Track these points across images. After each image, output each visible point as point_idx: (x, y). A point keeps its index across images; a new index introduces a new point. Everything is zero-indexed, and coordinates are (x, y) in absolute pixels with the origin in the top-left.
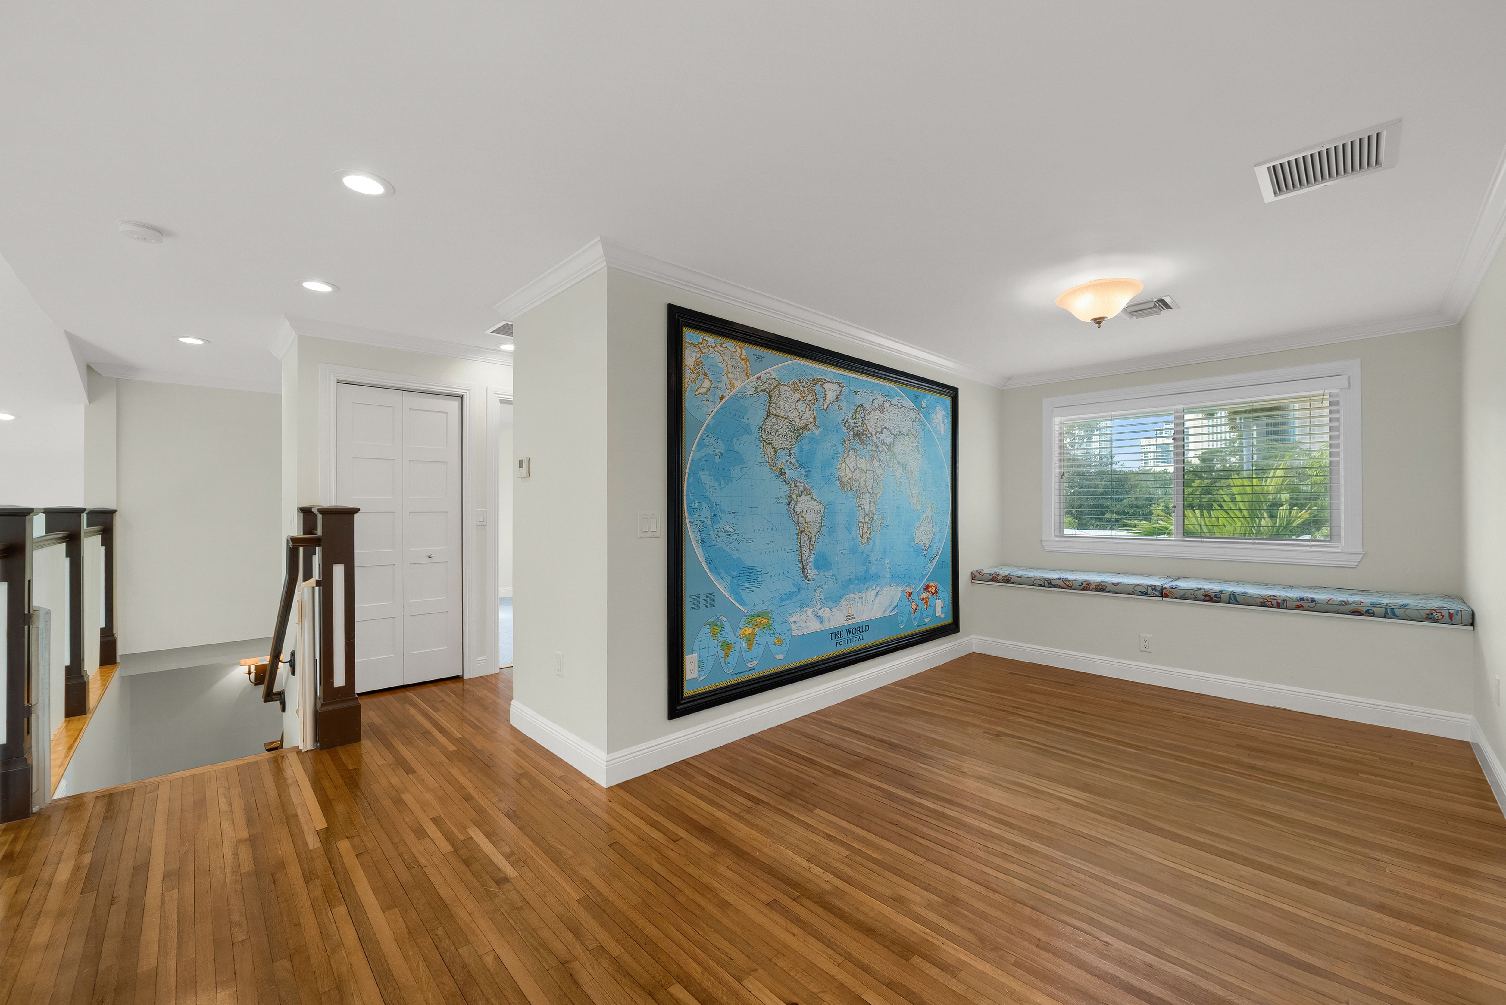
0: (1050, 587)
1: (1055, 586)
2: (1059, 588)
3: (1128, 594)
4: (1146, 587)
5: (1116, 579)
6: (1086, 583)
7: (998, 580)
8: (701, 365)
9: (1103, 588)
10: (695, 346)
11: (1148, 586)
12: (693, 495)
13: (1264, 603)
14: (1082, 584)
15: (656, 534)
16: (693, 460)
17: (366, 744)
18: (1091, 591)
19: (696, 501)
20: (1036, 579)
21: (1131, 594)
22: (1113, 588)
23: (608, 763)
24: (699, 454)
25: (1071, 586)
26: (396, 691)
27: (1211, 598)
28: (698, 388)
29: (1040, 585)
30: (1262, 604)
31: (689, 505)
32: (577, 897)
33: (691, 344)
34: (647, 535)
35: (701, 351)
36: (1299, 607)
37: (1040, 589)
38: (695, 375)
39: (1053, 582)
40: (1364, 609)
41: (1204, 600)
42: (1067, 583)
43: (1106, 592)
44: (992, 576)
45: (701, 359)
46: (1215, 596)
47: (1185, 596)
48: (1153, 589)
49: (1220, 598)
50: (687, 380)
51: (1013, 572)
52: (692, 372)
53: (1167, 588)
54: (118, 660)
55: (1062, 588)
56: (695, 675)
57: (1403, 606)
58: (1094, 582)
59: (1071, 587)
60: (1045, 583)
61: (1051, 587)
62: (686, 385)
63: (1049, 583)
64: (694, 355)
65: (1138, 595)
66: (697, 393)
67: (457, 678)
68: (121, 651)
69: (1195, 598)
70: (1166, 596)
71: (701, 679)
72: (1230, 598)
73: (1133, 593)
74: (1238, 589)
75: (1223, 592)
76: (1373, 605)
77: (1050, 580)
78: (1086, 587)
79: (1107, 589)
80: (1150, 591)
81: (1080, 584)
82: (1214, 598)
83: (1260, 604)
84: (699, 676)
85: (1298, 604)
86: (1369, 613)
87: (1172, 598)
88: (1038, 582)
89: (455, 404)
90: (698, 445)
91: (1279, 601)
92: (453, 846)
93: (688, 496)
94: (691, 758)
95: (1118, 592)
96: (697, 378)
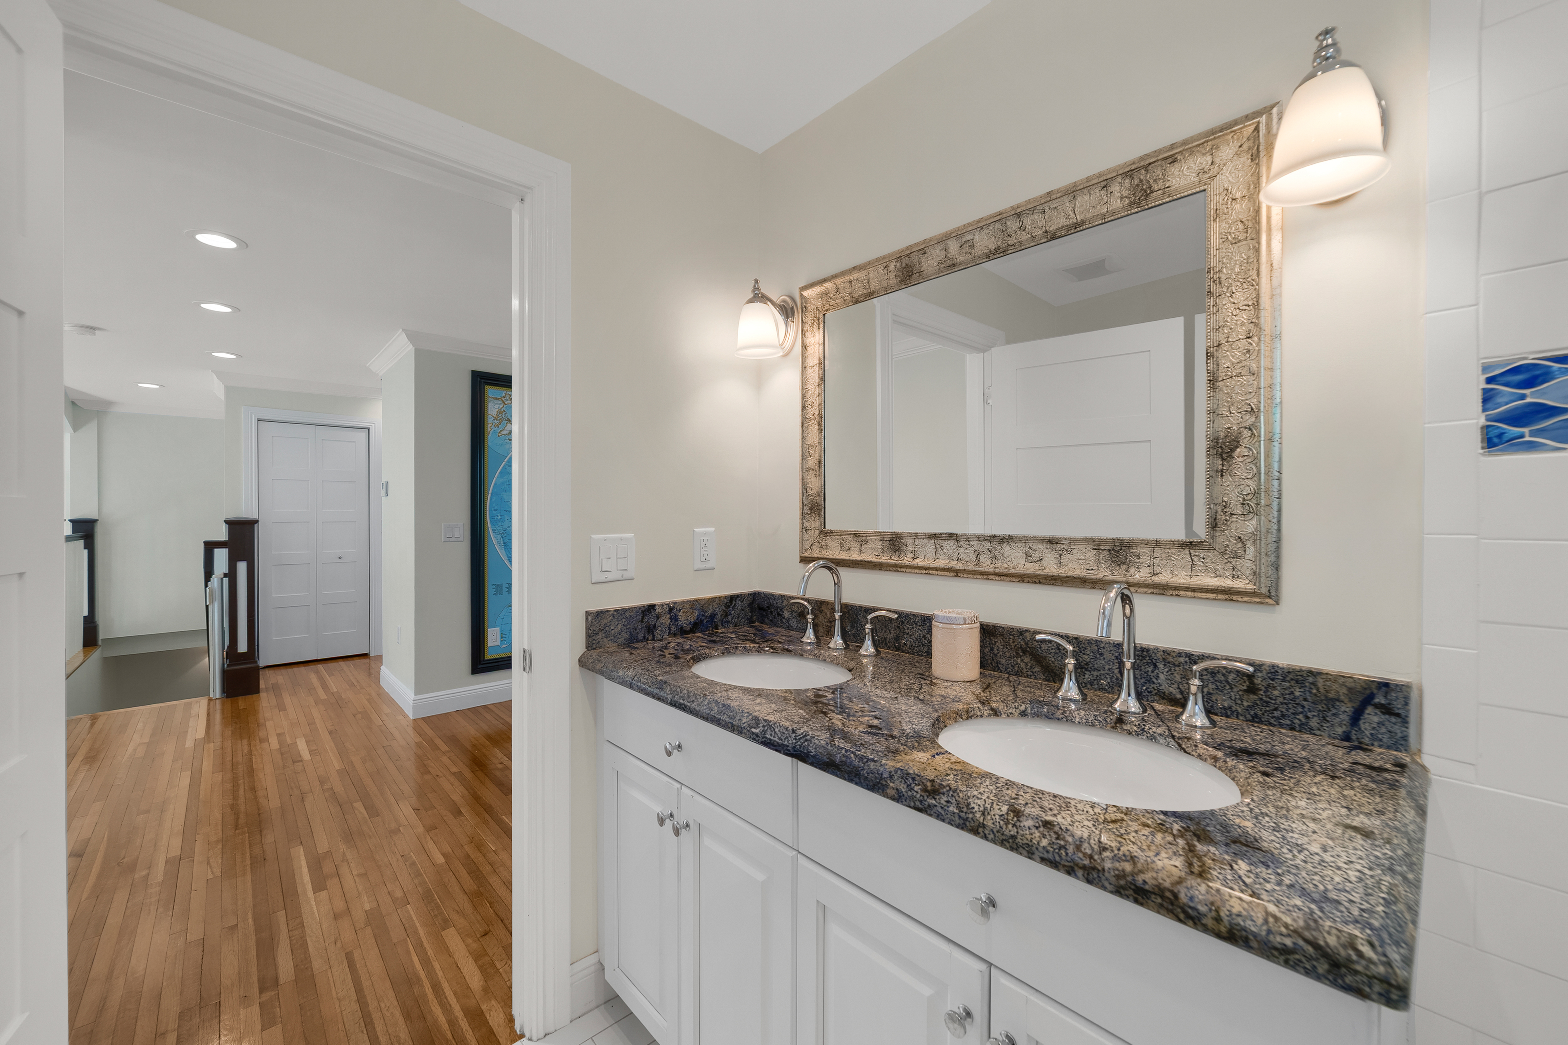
8: (504, 413)
10: (498, 399)
12: (495, 510)
15: (459, 539)
16: (495, 484)
17: (263, 695)
19: (499, 515)
23: (415, 702)
24: (501, 480)
26: (310, 664)
28: (501, 431)
31: (492, 518)
32: (338, 768)
33: (494, 398)
34: (451, 540)
35: (504, 403)
38: (498, 421)
45: (504, 409)
50: (490, 425)
52: (495, 419)
54: (100, 643)
56: (498, 643)
62: (489, 429)
64: (497, 406)
66: (500, 434)
67: (365, 655)
68: (102, 635)
71: (503, 646)
84: (502, 644)
89: (363, 435)
90: (500, 472)
92: (280, 746)
93: (490, 511)
94: (492, 704)
96: (500, 423)
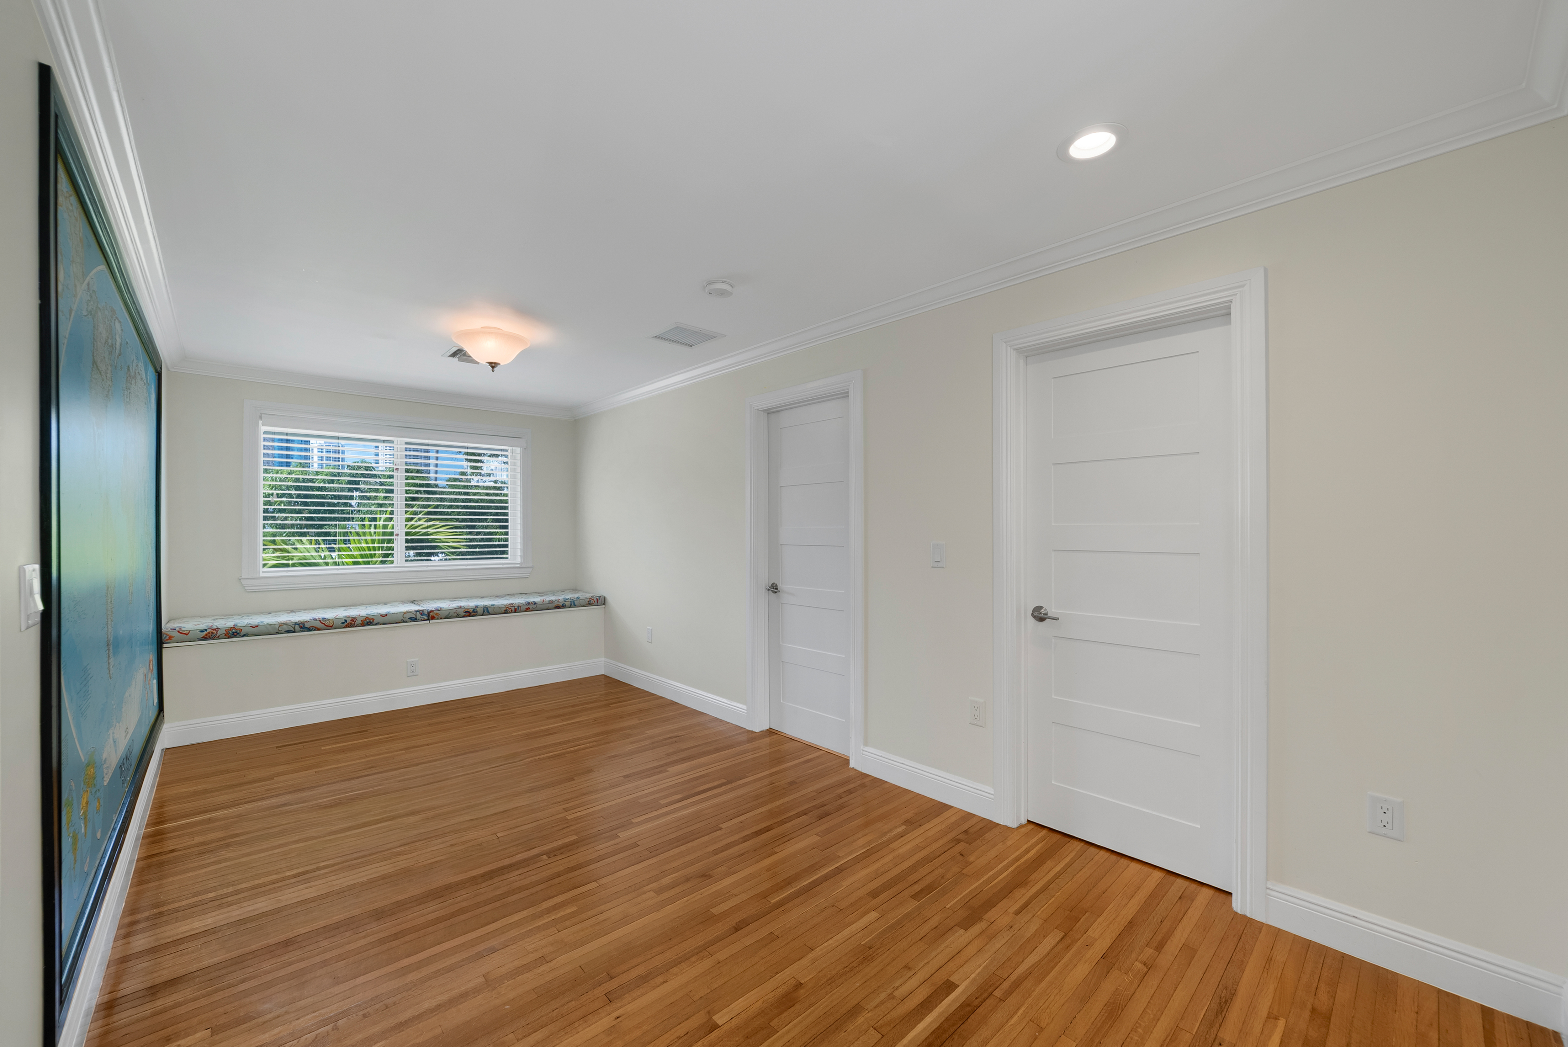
0: (302, 631)
1: (309, 630)
2: (314, 630)
3: (396, 623)
4: (415, 613)
5: (383, 610)
6: (351, 619)
7: (218, 635)
9: (370, 622)
11: (416, 611)
13: (508, 610)
14: (346, 621)
18: (356, 627)
20: (281, 625)
21: (399, 623)
22: (382, 620)
25: (331, 625)
27: (470, 613)
29: (288, 632)
30: (506, 612)
36: (527, 610)
37: (287, 637)
39: (307, 625)
40: (561, 604)
41: (464, 616)
42: (327, 623)
43: (374, 625)
44: (205, 632)
46: (473, 611)
47: (449, 616)
48: (421, 614)
49: (477, 612)
51: (242, 622)
53: (433, 611)
55: (319, 629)
57: (578, 598)
58: (359, 616)
59: (331, 627)
60: (296, 628)
61: (304, 631)
63: (301, 627)
65: (406, 622)
69: (458, 616)
70: (433, 618)
72: (484, 611)
73: (403, 621)
74: (487, 602)
75: (479, 607)
76: (565, 600)
77: (303, 623)
78: (350, 623)
79: (375, 622)
80: (419, 616)
81: (343, 621)
82: (472, 613)
83: (503, 612)
85: (527, 607)
86: (563, 606)
87: (438, 619)
88: (286, 628)
91: (516, 607)
95: (386, 622)
